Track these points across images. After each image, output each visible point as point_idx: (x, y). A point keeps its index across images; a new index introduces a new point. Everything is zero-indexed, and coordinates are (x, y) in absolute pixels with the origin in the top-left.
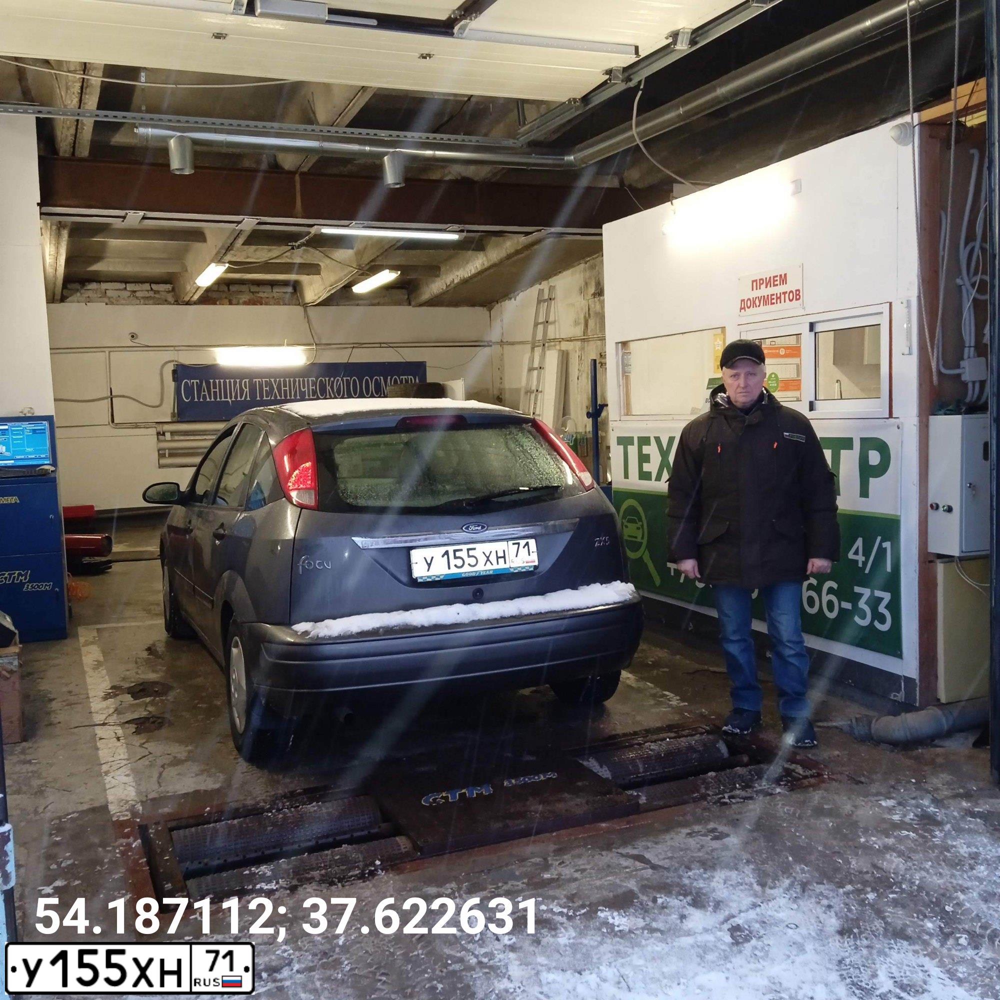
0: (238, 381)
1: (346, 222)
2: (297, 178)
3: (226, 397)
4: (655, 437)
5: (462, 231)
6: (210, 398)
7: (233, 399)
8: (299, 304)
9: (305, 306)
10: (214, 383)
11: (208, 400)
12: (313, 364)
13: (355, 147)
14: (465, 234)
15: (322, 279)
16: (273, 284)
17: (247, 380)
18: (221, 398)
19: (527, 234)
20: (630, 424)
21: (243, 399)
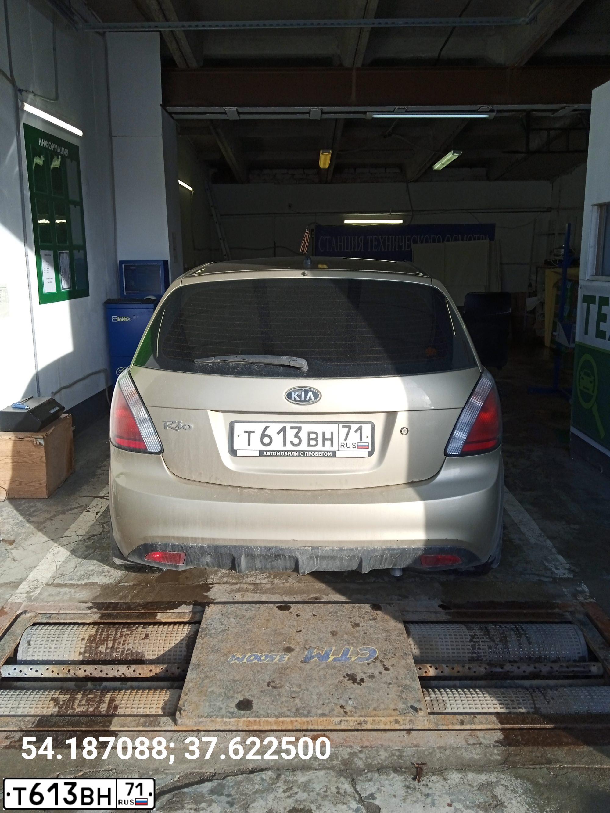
0: (356, 237)
1: (391, 108)
2: (353, 73)
3: (347, 249)
5: (492, 111)
7: (352, 250)
8: (403, 182)
9: (407, 181)
10: (340, 239)
11: (336, 250)
12: (408, 225)
14: (494, 114)
15: (416, 160)
16: (386, 166)
17: (363, 237)
18: (344, 249)
19: (554, 111)
20: (594, 284)
21: (359, 250)
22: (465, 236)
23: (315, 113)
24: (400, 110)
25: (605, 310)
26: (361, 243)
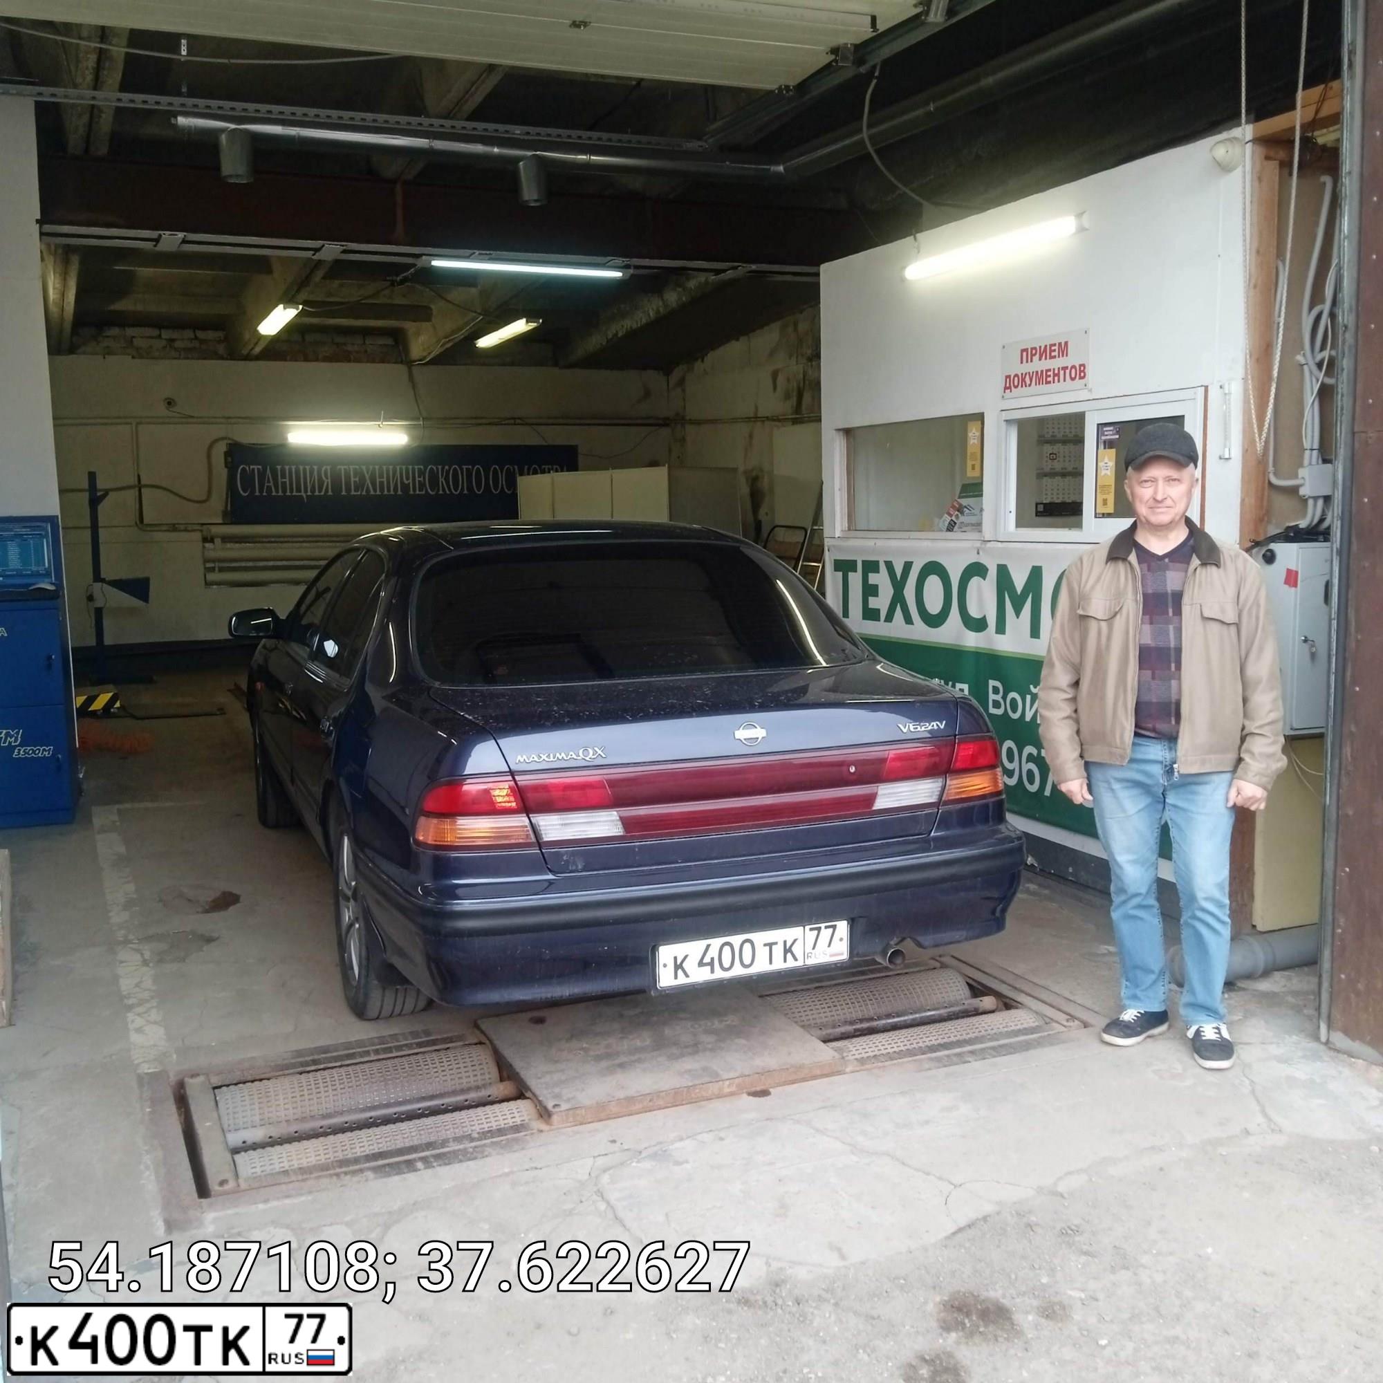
0: (316, 468)
1: (465, 252)
2: (398, 188)
3: (299, 490)
4: (885, 562)
5: (627, 267)
6: (277, 492)
7: (309, 493)
8: (402, 362)
9: (409, 364)
10: (283, 471)
11: (274, 494)
13: (479, 148)
14: (631, 271)
15: (434, 327)
16: (366, 332)
17: (329, 467)
18: (291, 491)
19: (717, 272)
20: (852, 543)
21: (322, 493)
22: (526, 467)
23: (331, 250)
24: (482, 257)
25: (873, 578)
26: (327, 478)
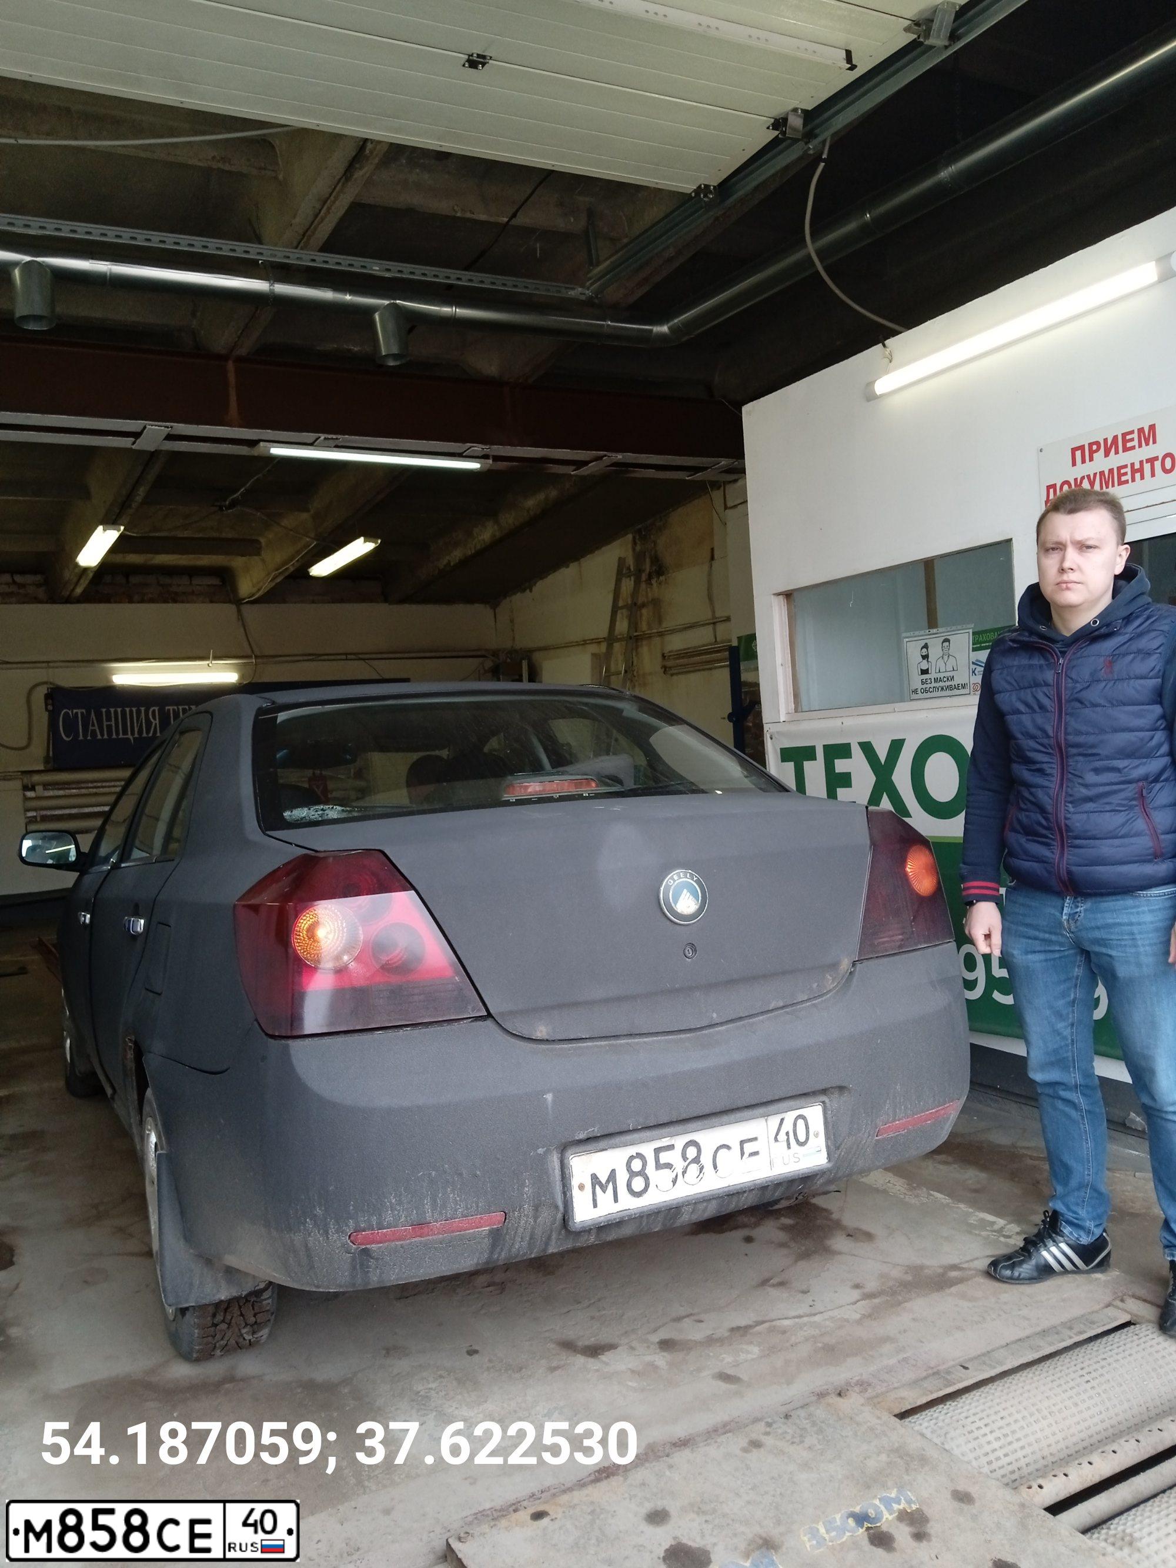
0: (143, 709)
1: (310, 436)
2: (230, 366)
3: (125, 732)
4: (860, 744)
5: (485, 457)
6: (102, 735)
7: (136, 735)
8: (230, 602)
9: (238, 602)
10: (108, 713)
11: (99, 737)
12: (250, 684)
13: (327, 295)
14: (490, 461)
15: (263, 561)
16: (192, 572)
17: (156, 709)
18: (117, 734)
19: (580, 465)
20: (806, 726)
21: (150, 735)
23: (154, 435)
24: (327, 441)
25: (841, 766)
26: (155, 719)
